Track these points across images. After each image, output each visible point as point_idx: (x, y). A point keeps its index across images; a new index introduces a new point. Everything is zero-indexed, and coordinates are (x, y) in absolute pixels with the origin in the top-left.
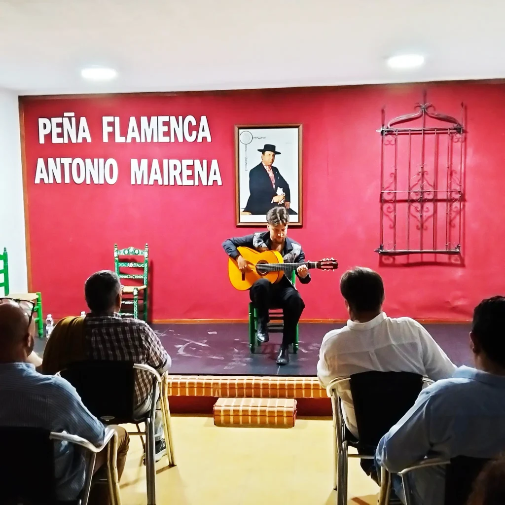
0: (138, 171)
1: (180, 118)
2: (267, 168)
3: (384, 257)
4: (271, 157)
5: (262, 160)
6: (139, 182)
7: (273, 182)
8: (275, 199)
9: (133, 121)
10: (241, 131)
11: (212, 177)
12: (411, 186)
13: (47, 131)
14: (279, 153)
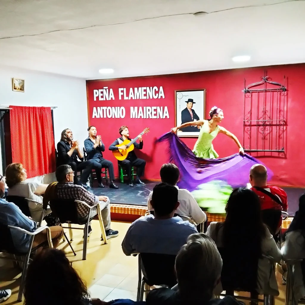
0: (134, 112)
1: (151, 88)
4: (191, 105)
5: (187, 106)
6: (134, 117)
7: (192, 116)
9: (131, 89)
10: (177, 93)
11: (165, 115)
12: (259, 117)
13: (97, 95)
14: (195, 103)
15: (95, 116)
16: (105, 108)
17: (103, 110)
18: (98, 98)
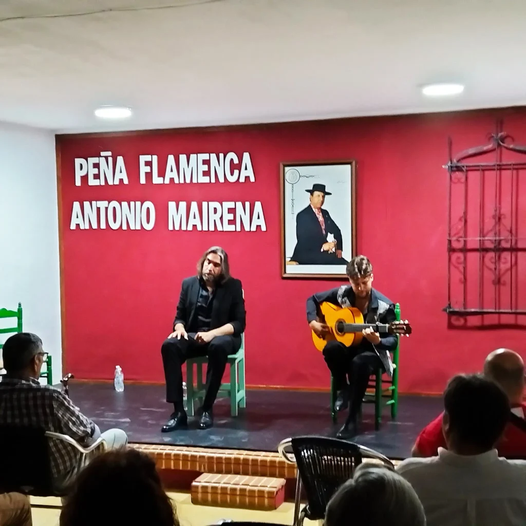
0: (177, 215)
1: (221, 155)
2: (316, 211)
3: (453, 318)
4: (321, 198)
5: (310, 202)
6: (177, 228)
7: (323, 227)
8: (325, 247)
10: (287, 169)
11: (256, 222)
12: (485, 231)
13: (83, 173)
14: (329, 194)
15: (78, 225)
16: (102, 204)
17: (98, 209)
18: (85, 178)
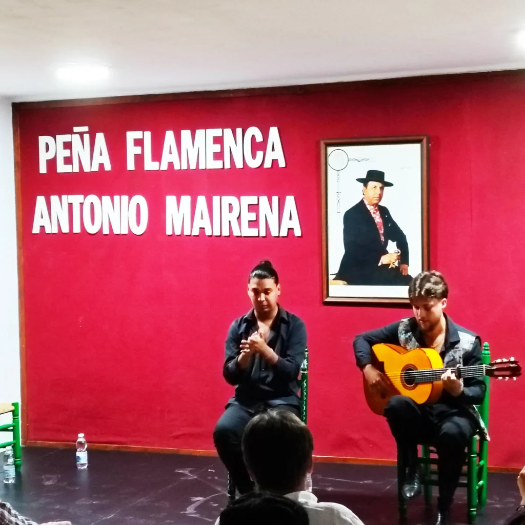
0: (177, 214)
2: (371, 208)
4: (378, 191)
5: (363, 196)
6: (178, 232)
7: (382, 232)
8: (384, 260)
10: (330, 149)
11: (286, 224)
13: (50, 156)
14: (390, 185)
15: (42, 227)
16: (76, 199)
17: (70, 205)
18: (52, 163)
